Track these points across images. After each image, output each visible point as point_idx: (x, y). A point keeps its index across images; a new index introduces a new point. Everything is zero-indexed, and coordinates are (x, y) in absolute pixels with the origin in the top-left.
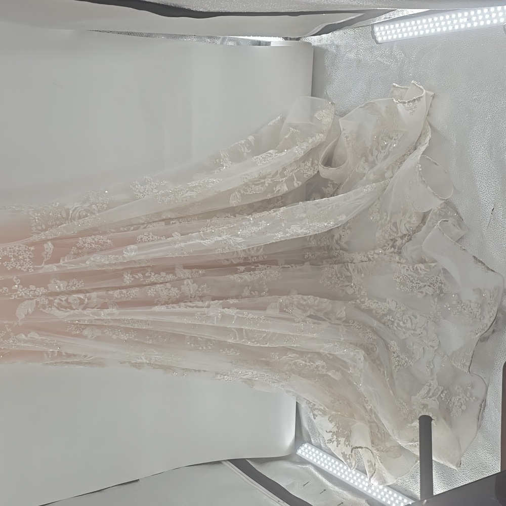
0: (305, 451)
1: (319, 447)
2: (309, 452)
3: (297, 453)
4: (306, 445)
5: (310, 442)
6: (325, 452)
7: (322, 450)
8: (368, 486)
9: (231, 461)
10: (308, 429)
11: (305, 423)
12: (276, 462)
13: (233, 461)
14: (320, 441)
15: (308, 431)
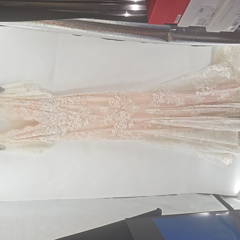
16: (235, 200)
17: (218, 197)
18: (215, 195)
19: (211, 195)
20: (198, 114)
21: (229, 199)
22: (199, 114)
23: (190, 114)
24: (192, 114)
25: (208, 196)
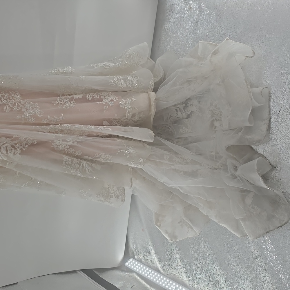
0: (130, 263)
1: (140, 261)
2: (133, 264)
3: (125, 265)
4: (131, 260)
5: (134, 258)
6: (145, 265)
7: (142, 263)
8: (175, 288)
9: (82, 270)
10: (133, 249)
11: (131, 246)
12: (112, 270)
13: (84, 271)
14: (141, 257)
15: (133, 251)
16: (118, 273)
17: (91, 273)
18: (85, 271)
19: (78, 272)
20: (66, 145)
21: (109, 273)
22: (69, 145)
23: (53, 144)
24: (56, 145)
25: (74, 275)
